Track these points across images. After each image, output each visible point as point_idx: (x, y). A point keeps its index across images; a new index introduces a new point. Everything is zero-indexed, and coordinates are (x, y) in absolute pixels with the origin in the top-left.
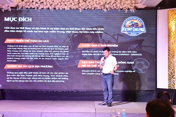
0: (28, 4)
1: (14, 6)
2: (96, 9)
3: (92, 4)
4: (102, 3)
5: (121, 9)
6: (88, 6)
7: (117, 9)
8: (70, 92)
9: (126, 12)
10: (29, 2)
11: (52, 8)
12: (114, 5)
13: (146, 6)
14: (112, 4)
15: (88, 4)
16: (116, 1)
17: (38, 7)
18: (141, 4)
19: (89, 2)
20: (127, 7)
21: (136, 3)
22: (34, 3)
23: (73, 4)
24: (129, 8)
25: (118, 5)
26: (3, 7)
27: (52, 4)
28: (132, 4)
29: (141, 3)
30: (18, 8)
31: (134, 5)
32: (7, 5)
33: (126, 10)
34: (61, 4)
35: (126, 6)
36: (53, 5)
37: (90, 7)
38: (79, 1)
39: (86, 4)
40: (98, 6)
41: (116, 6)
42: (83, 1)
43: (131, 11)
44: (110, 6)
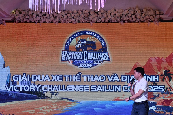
0: (27, 17)
1: (10, 20)
2: (110, 22)
3: (105, 15)
4: (118, 15)
6: (101, 18)
7: (137, 21)
10: (28, 15)
11: (56, 21)
12: (133, 16)
14: (130, 15)
15: (101, 16)
16: (135, 12)
17: (39, 21)
18: (168, 16)
19: (102, 14)
20: (149, 19)
21: (161, 13)
22: (34, 16)
23: (82, 16)
25: (138, 17)
27: (56, 17)
28: (156, 15)
30: (15, 22)
31: (158, 16)
32: (1, 19)
34: (67, 17)
36: (58, 18)
37: (103, 20)
38: (89, 12)
39: (99, 16)
40: (113, 19)
41: (135, 17)
42: (95, 12)
44: (128, 18)
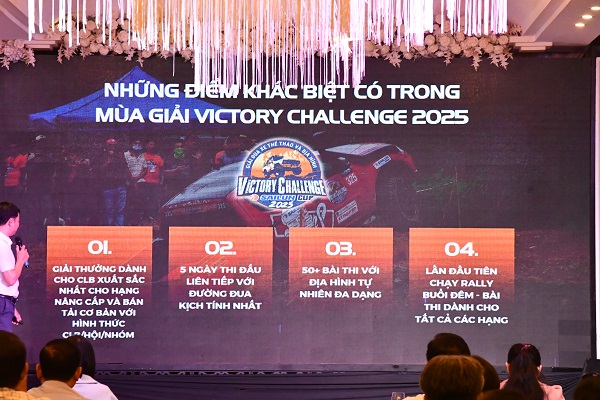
1: (48, 47)
5: (457, 56)
7: (440, 54)
8: (261, 376)
9: (476, 65)
12: (430, 39)
13: (550, 44)
16: (436, 27)
18: (533, 38)
20: (478, 49)
22: (124, 36)
24: (487, 50)
25: (445, 41)
26: (8, 51)
29: (530, 32)
30: (63, 53)
32: (20, 44)
33: (477, 60)
35: (473, 45)
43: (495, 61)
